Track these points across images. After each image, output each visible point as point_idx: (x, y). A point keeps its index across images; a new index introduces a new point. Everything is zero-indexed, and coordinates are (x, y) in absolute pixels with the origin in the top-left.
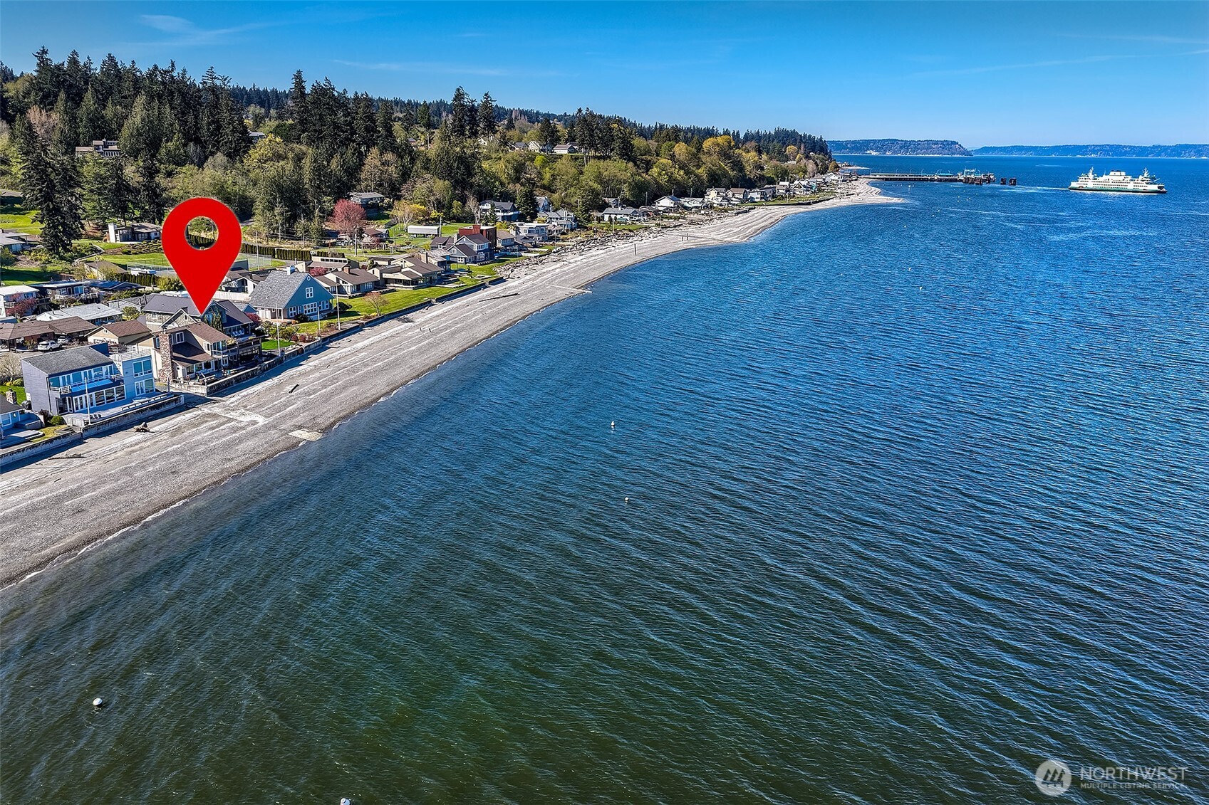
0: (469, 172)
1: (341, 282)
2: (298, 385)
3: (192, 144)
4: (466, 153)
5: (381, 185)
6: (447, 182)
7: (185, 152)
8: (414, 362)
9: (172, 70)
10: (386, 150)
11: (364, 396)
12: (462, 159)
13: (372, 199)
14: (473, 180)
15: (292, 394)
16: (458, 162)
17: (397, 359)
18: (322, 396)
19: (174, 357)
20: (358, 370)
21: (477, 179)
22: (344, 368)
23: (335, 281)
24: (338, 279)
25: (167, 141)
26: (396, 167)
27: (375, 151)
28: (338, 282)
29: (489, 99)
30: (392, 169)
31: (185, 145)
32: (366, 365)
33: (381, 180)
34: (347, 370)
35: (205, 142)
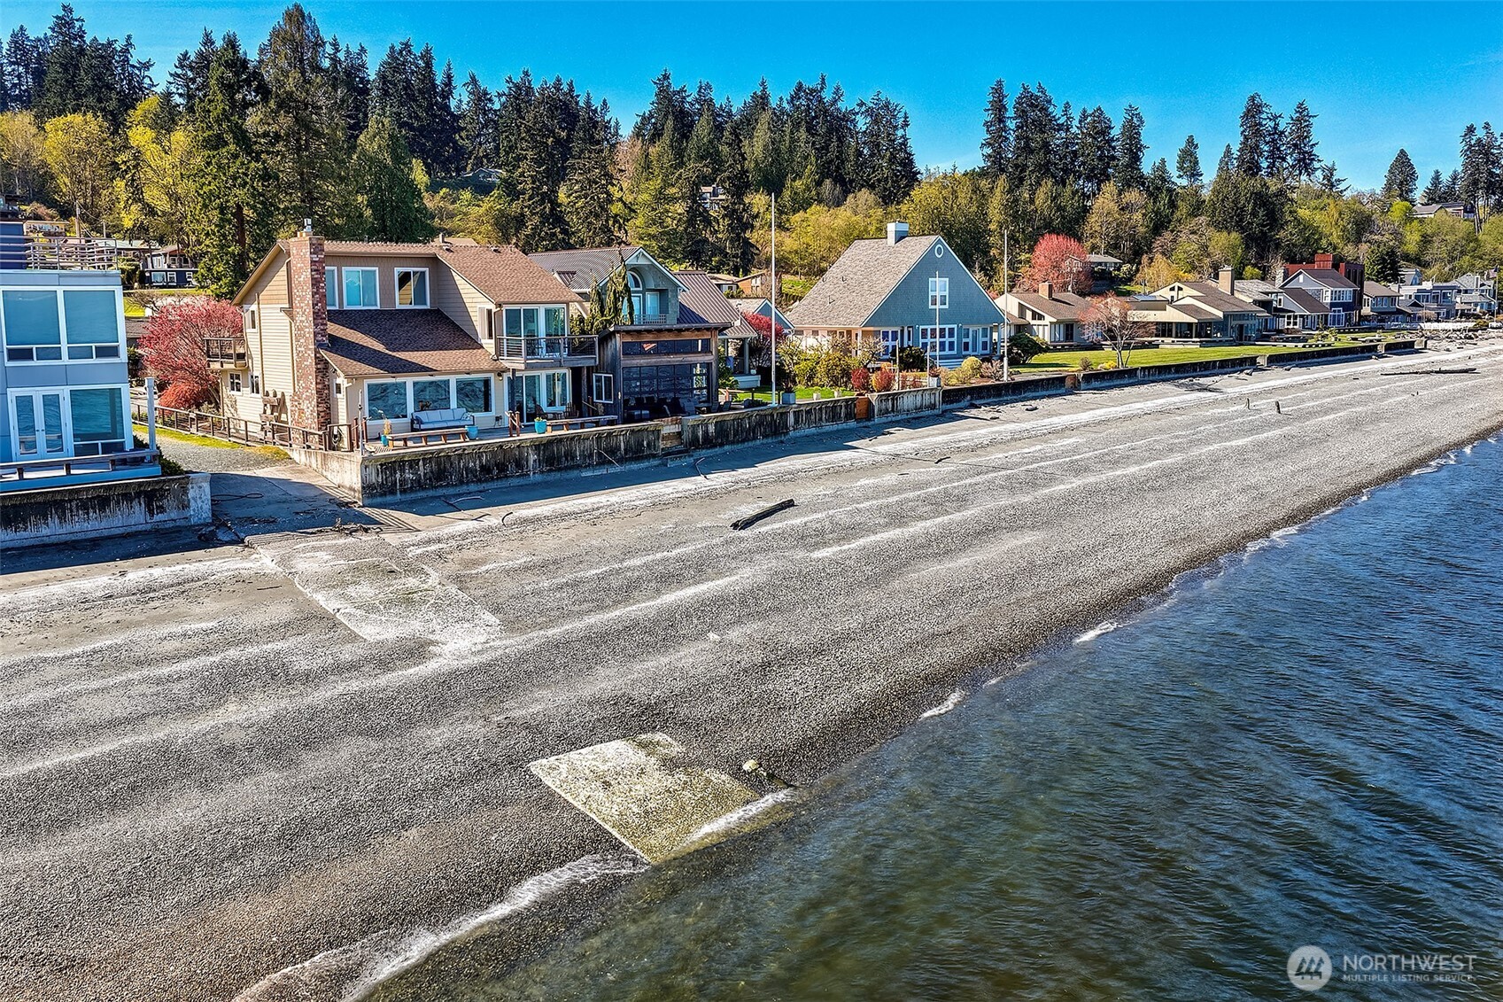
0: (1274, 220)
1: (1029, 314)
2: (790, 504)
3: (828, 181)
4: (1268, 188)
5: (1116, 246)
6: (1234, 235)
7: (818, 194)
8: (1256, 476)
9: (822, 89)
10: (1129, 186)
11: (1066, 575)
12: (1261, 199)
13: (1100, 264)
14: (1282, 234)
15: (743, 533)
16: (1255, 203)
17: (1190, 465)
18: (868, 555)
19: (333, 339)
20: (1051, 479)
21: (1285, 234)
22: (995, 469)
23: (1015, 312)
24: (1022, 308)
25: (794, 180)
26: (1144, 215)
27: (1109, 188)
28: (1022, 315)
29: (1305, 113)
30: (1137, 216)
31: (819, 183)
32: (1078, 469)
33: (1118, 237)
34: (1008, 477)
35: (851, 181)
